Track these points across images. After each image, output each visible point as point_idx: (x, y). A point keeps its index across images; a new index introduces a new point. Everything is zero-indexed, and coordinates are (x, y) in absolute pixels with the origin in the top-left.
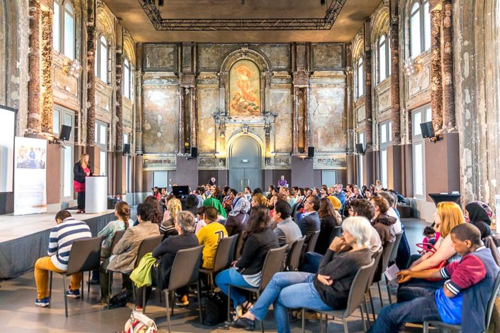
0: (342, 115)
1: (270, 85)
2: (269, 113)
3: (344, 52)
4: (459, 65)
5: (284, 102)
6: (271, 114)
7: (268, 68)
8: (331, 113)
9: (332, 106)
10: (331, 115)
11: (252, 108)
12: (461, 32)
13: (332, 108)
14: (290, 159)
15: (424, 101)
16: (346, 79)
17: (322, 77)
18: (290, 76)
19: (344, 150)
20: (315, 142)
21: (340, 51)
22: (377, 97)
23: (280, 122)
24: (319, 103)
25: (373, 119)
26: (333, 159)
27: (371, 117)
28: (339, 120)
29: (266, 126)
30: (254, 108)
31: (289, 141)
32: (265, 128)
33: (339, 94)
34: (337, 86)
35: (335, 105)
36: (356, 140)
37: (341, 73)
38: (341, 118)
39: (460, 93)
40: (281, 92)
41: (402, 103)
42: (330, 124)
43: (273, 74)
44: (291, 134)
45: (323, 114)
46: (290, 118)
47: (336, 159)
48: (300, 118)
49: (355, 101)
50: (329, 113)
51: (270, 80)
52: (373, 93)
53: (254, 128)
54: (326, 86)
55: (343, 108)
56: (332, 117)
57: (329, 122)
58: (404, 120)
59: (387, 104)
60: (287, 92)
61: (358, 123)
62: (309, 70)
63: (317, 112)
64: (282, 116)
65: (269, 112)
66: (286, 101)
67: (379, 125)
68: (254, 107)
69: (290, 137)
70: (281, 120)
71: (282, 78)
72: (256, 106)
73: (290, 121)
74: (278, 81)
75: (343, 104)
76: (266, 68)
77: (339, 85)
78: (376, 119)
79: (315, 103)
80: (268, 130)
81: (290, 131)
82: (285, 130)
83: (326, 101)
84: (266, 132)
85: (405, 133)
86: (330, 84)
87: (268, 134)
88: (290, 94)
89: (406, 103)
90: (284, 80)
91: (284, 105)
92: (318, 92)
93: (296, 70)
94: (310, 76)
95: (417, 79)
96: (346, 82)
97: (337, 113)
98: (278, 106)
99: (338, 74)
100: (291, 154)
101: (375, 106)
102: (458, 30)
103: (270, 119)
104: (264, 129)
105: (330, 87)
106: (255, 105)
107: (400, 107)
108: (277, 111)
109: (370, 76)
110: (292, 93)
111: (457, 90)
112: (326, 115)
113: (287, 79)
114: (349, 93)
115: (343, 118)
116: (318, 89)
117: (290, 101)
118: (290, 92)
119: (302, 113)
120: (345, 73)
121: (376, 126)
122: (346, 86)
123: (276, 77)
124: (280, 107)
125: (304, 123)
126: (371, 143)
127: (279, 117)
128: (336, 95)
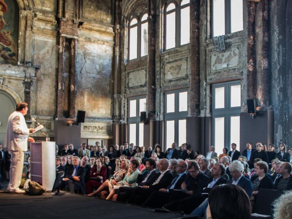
0: (109, 77)
1: (32, 28)
2: (30, 64)
3: (113, 8)
4: (276, 54)
5: (48, 52)
6: (32, 65)
7: (31, 6)
8: (99, 73)
9: (99, 65)
10: (98, 76)
11: (7, 54)
12: (278, 28)
13: (100, 68)
14: (52, 124)
15: (231, 78)
16: (115, 37)
17: (91, 30)
18: (56, 22)
19: (110, 117)
20: (81, 105)
21: (110, 6)
22: (163, 64)
23: (42, 77)
24: (86, 60)
25: (158, 87)
26: (99, 127)
27: (154, 84)
28: (107, 83)
29: (26, 80)
30: (10, 55)
31: (52, 101)
32: (25, 83)
33: (107, 52)
34: (106, 43)
35: (103, 65)
36: (124, 107)
37: (110, 30)
38: (108, 81)
39: (276, 78)
40: (46, 40)
41: (204, 76)
42: (97, 85)
43: (36, 15)
44: (54, 94)
45: (90, 73)
46: (54, 73)
47: (102, 127)
48: (66, 75)
49: (126, 64)
50: (96, 73)
51: (32, 22)
52: (157, 60)
53: (12, 81)
54: (94, 42)
55: (110, 69)
56: (100, 78)
57: (97, 83)
58: (205, 92)
59: (178, 74)
60: (51, 41)
61: (129, 88)
62: (77, 19)
63: (84, 70)
64: (45, 70)
65: (29, 62)
66: (50, 51)
67: (164, 94)
68: (9, 53)
69: (53, 97)
70: (44, 75)
71: (47, 22)
72: (12, 52)
73: (54, 77)
74: (42, 25)
75: (110, 65)
76: (29, 6)
77: (107, 42)
78: (160, 87)
79: (82, 59)
80: (28, 85)
81: (54, 89)
82: (48, 87)
83: (94, 59)
84: (26, 88)
85: (206, 106)
86: (98, 40)
87: (28, 90)
88: (55, 44)
89: (207, 77)
90: (48, 25)
91: (48, 57)
92: (85, 46)
93: (64, 16)
94: (79, 27)
95: (223, 56)
96: (114, 40)
97: (105, 74)
98: (41, 57)
99: (108, 31)
100: (54, 118)
101: (160, 74)
102: (275, 24)
103: (31, 72)
104: (23, 83)
105: (99, 44)
106: (10, 50)
107: (199, 79)
108: (39, 62)
109: (155, 41)
110: (58, 43)
111: (273, 75)
112: (94, 75)
113: (52, 25)
114: (117, 54)
115: (110, 81)
116: (86, 43)
117: (54, 53)
118: (55, 41)
119: (68, 69)
120: (114, 31)
121: (160, 95)
122: (115, 45)
123: (39, 20)
124: (43, 58)
125: (69, 81)
126: (154, 112)
127: (41, 70)
128: (104, 53)
